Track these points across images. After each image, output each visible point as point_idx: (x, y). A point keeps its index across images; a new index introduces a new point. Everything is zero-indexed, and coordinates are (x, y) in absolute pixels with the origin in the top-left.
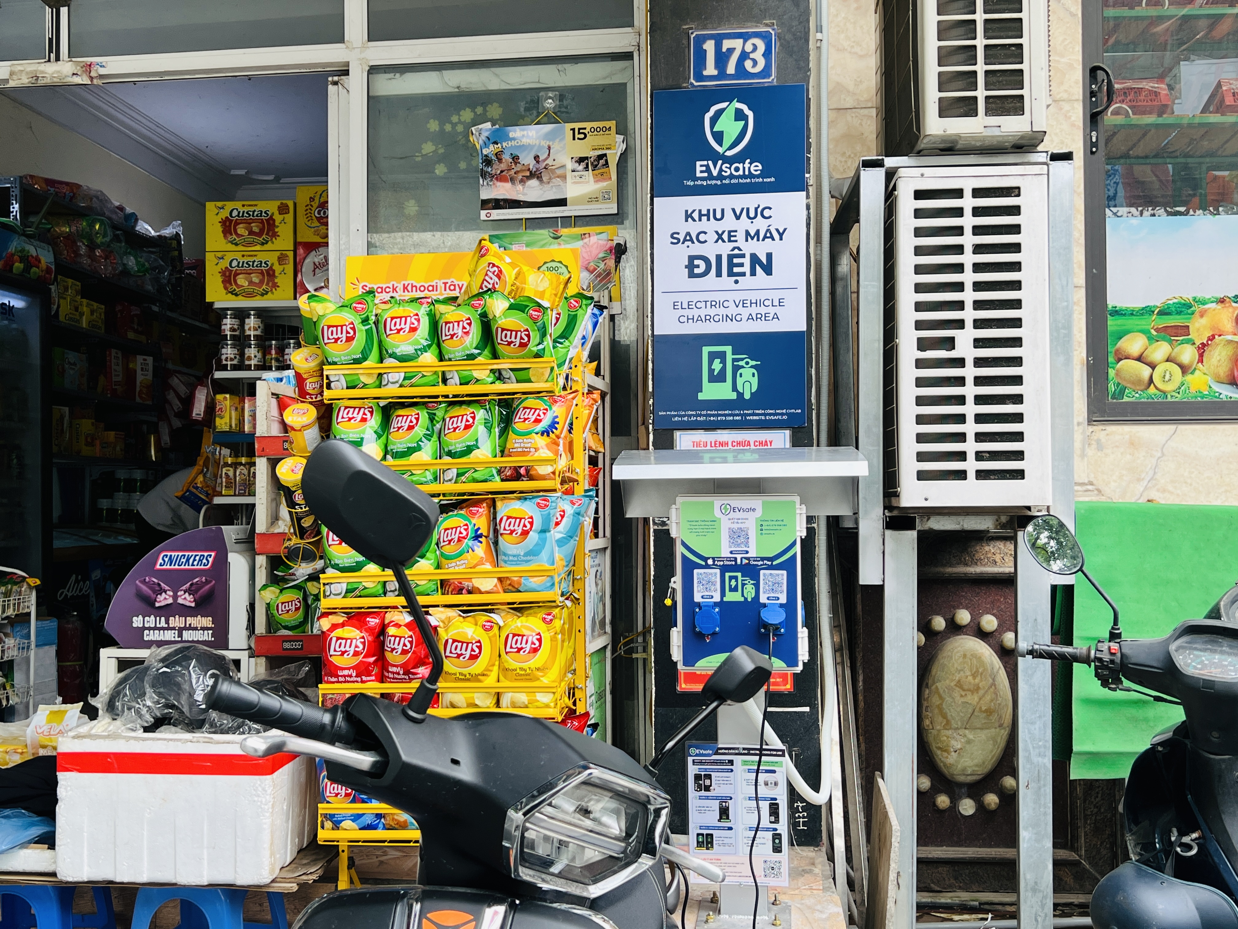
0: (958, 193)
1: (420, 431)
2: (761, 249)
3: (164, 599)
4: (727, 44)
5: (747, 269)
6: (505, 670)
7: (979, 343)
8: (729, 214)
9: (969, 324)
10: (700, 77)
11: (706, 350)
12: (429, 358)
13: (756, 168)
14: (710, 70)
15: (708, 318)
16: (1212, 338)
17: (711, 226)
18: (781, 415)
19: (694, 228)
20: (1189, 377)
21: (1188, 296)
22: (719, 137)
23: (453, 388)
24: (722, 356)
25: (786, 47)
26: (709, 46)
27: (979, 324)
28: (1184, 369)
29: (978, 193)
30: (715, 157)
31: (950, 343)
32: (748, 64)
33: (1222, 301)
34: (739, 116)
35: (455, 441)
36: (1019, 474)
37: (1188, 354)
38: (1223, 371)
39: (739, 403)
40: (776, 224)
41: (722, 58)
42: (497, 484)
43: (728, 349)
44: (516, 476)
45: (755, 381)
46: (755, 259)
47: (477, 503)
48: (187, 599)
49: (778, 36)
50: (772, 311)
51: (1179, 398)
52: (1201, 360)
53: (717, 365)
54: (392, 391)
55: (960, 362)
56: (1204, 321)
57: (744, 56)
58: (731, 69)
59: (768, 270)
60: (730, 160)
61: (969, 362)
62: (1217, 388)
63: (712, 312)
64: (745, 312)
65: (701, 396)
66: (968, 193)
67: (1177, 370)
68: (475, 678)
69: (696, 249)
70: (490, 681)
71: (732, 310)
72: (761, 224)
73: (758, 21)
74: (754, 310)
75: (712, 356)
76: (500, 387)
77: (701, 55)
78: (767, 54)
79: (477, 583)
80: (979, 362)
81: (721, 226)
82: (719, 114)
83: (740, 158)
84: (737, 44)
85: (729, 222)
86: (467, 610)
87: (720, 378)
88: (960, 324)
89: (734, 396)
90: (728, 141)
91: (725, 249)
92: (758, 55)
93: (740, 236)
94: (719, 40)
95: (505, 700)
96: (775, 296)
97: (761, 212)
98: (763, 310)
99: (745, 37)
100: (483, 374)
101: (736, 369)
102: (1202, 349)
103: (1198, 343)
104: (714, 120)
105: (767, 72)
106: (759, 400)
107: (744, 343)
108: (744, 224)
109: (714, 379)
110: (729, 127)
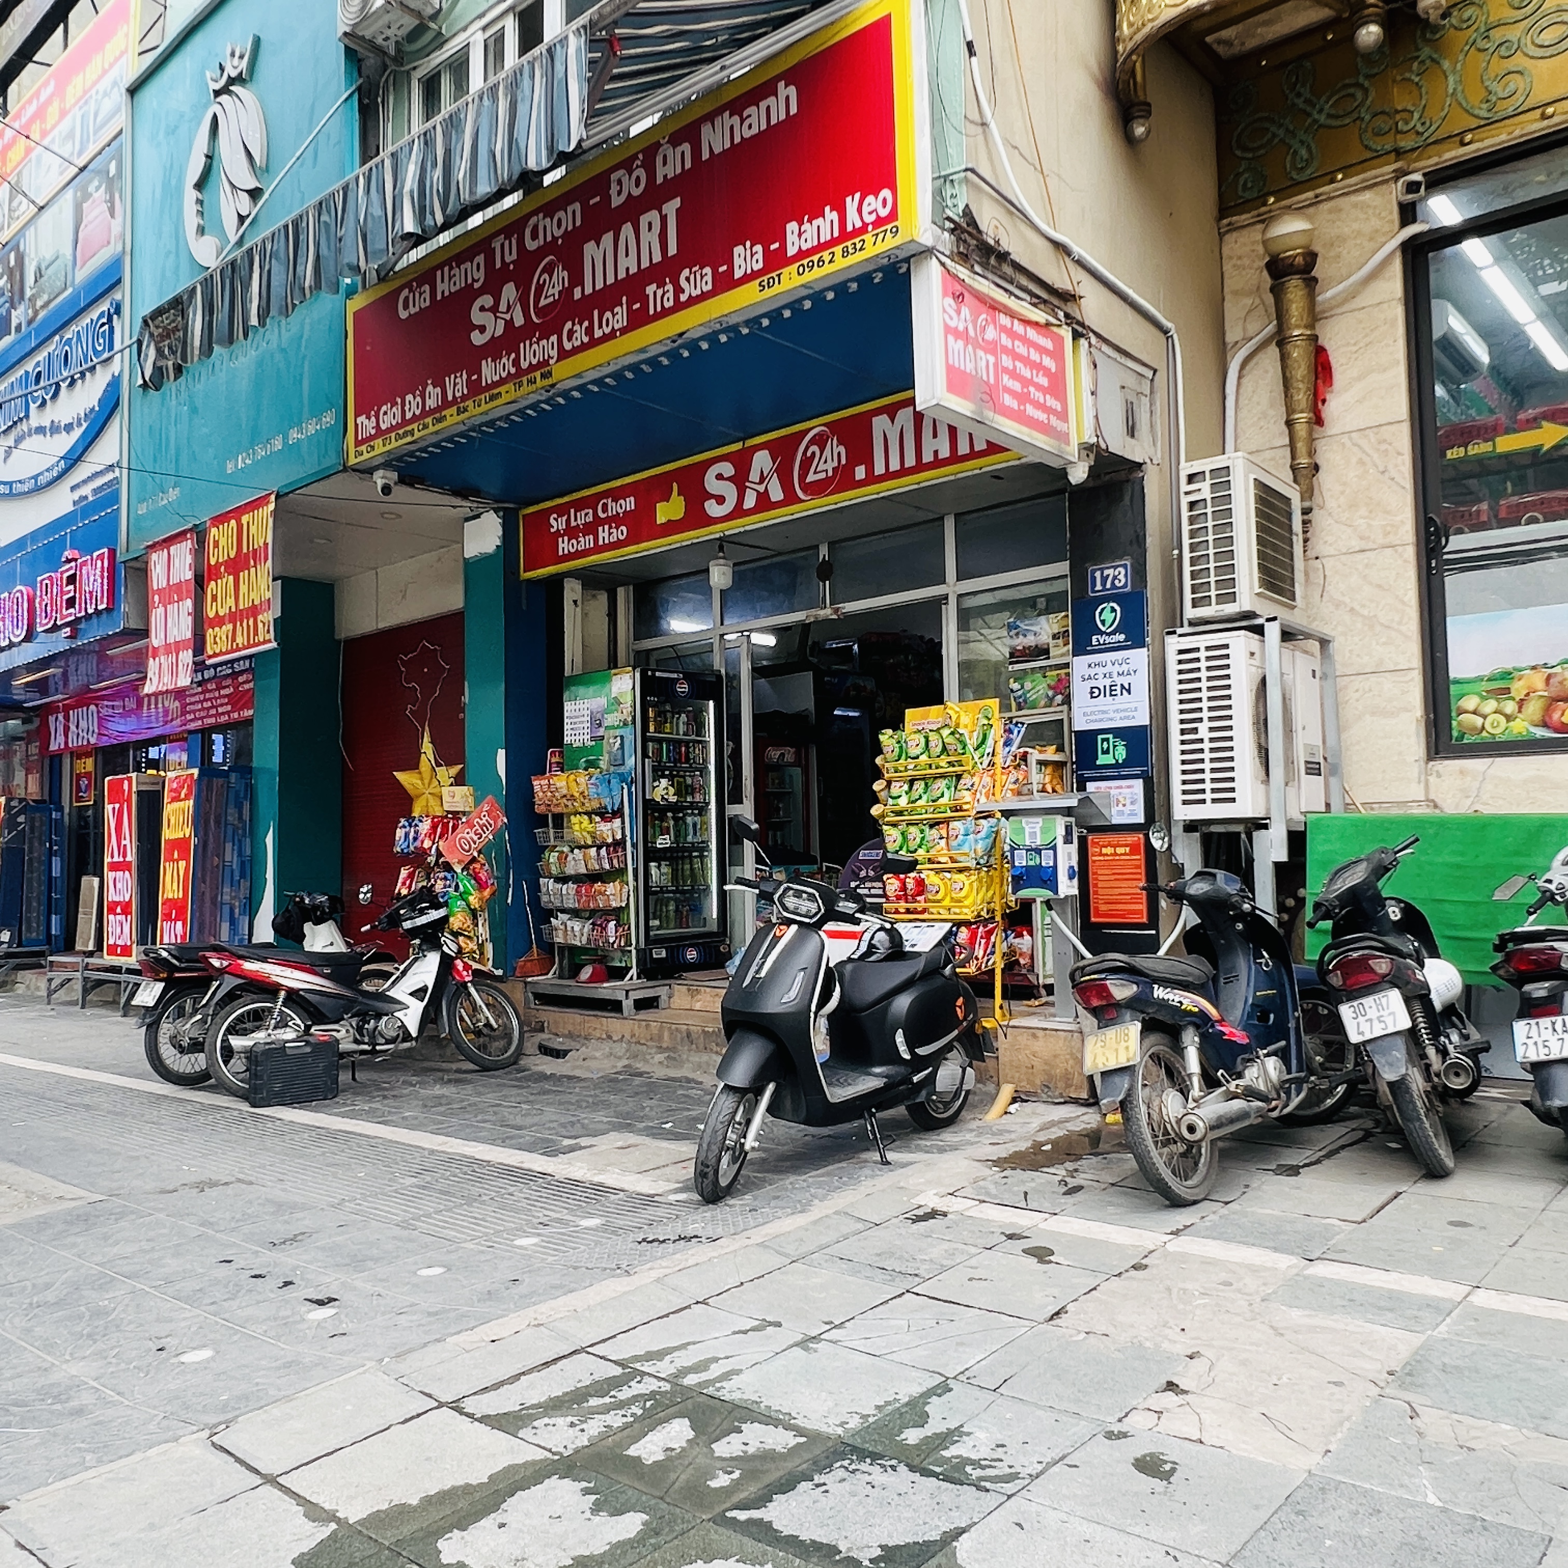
0: (1197, 650)
2: (1125, 681)
4: (1106, 572)
5: (1118, 692)
7: (1212, 729)
8: (1109, 664)
9: (1205, 719)
10: (1093, 591)
11: (1100, 737)
12: (924, 758)
13: (1122, 637)
14: (1099, 587)
15: (1101, 720)
16: (1527, 695)
17: (1100, 671)
18: (1137, 770)
19: (1092, 672)
20: (1511, 724)
21: (1509, 666)
22: (1103, 622)
23: (933, 771)
24: (1107, 740)
25: (1135, 570)
26: (1098, 574)
27: (1211, 719)
28: (1509, 718)
29: (1208, 648)
30: (1102, 633)
31: (1195, 730)
32: (1116, 582)
33: (1534, 668)
34: (1113, 610)
35: (934, 795)
36: (1233, 800)
37: (1510, 707)
38: (1537, 717)
39: (1117, 766)
40: (1132, 667)
41: (1104, 579)
42: (949, 814)
43: (1110, 736)
44: (957, 810)
45: (1124, 753)
46: (1123, 687)
47: (942, 823)
48: (871, 873)
49: (1132, 565)
50: (1131, 714)
51: (1504, 738)
52: (1520, 711)
53: (1105, 745)
54: (911, 773)
55: (1201, 741)
56: (1521, 683)
57: (1115, 578)
58: (1108, 586)
59: (1129, 691)
60: (1109, 634)
61: (1206, 740)
62: (1533, 730)
63: (1102, 716)
64: (1118, 716)
65: (1098, 763)
66: (1202, 649)
67: (1502, 719)
68: (939, 901)
69: (1093, 683)
71: (1112, 715)
72: (1125, 667)
73: (1121, 558)
74: (1123, 714)
76: (950, 769)
77: (1094, 579)
78: (1126, 575)
79: (943, 860)
80: (1212, 740)
81: (1105, 670)
82: (1103, 610)
83: (1113, 633)
84: (1111, 571)
85: (1110, 668)
86: (938, 871)
87: (1106, 752)
88: (1200, 720)
89: (1114, 762)
90: (1108, 624)
91: (1108, 682)
92: (1122, 577)
93: (1115, 675)
94: (1102, 570)
96: (1132, 706)
97: (1126, 661)
98: (1127, 714)
99: (1115, 567)
100: (944, 764)
101: (1115, 746)
102: (1521, 703)
103: (1517, 699)
104: (1101, 614)
105: (1125, 586)
106: (1127, 763)
107: (1119, 733)
108: (1117, 668)
109: (1104, 753)
110: (1108, 616)
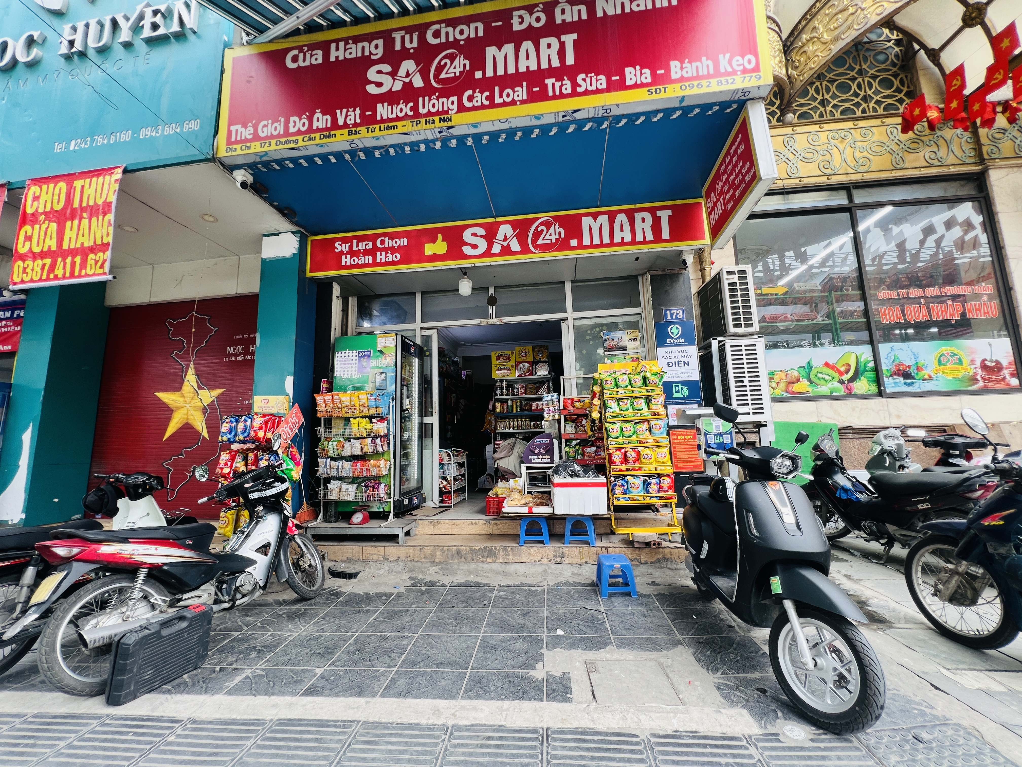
0: (741, 346)
1: (629, 405)
2: (686, 360)
3: (537, 451)
4: (672, 312)
5: (682, 365)
6: (658, 462)
7: (750, 381)
8: (677, 352)
9: (747, 377)
10: (666, 319)
12: (629, 387)
13: (683, 340)
14: (669, 317)
15: (675, 377)
16: (780, 380)
17: (672, 355)
18: (695, 400)
19: (668, 355)
20: (775, 391)
21: (773, 370)
22: (672, 333)
23: (636, 394)
25: (687, 312)
26: (668, 312)
27: (749, 377)
28: (774, 389)
29: (746, 346)
30: (672, 338)
31: (742, 381)
32: (678, 316)
33: (781, 371)
34: (677, 328)
35: (638, 407)
36: (763, 413)
37: (774, 385)
38: (784, 389)
39: (684, 398)
40: (689, 354)
41: (672, 315)
42: (650, 417)
43: (679, 385)
44: (655, 414)
46: (684, 363)
47: (645, 422)
48: (543, 451)
49: (685, 309)
50: (690, 375)
52: (778, 387)
53: (677, 389)
54: (621, 395)
55: (746, 386)
56: (777, 376)
57: (677, 314)
58: (674, 317)
59: (688, 365)
60: (676, 339)
61: (748, 386)
62: (783, 393)
63: (675, 375)
64: (683, 375)
65: (674, 397)
66: (743, 346)
68: (651, 463)
69: (669, 360)
70: (654, 464)
71: (680, 375)
72: (685, 354)
73: (680, 306)
74: (685, 375)
75: (676, 386)
76: (647, 394)
77: (666, 314)
78: (683, 314)
79: (649, 441)
81: (675, 355)
83: (678, 338)
84: (675, 311)
85: (677, 354)
86: (646, 447)
87: (678, 392)
88: (745, 377)
89: (682, 396)
90: (675, 334)
91: (677, 360)
92: (681, 314)
93: (680, 357)
94: (670, 311)
95: (658, 469)
96: (691, 371)
97: (685, 351)
98: (688, 375)
99: (677, 310)
100: (644, 391)
101: (682, 389)
102: (778, 383)
104: (671, 329)
105: (683, 318)
106: (689, 397)
107: (684, 383)
108: (681, 354)
109: (676, 392)
110: (675, 331)
